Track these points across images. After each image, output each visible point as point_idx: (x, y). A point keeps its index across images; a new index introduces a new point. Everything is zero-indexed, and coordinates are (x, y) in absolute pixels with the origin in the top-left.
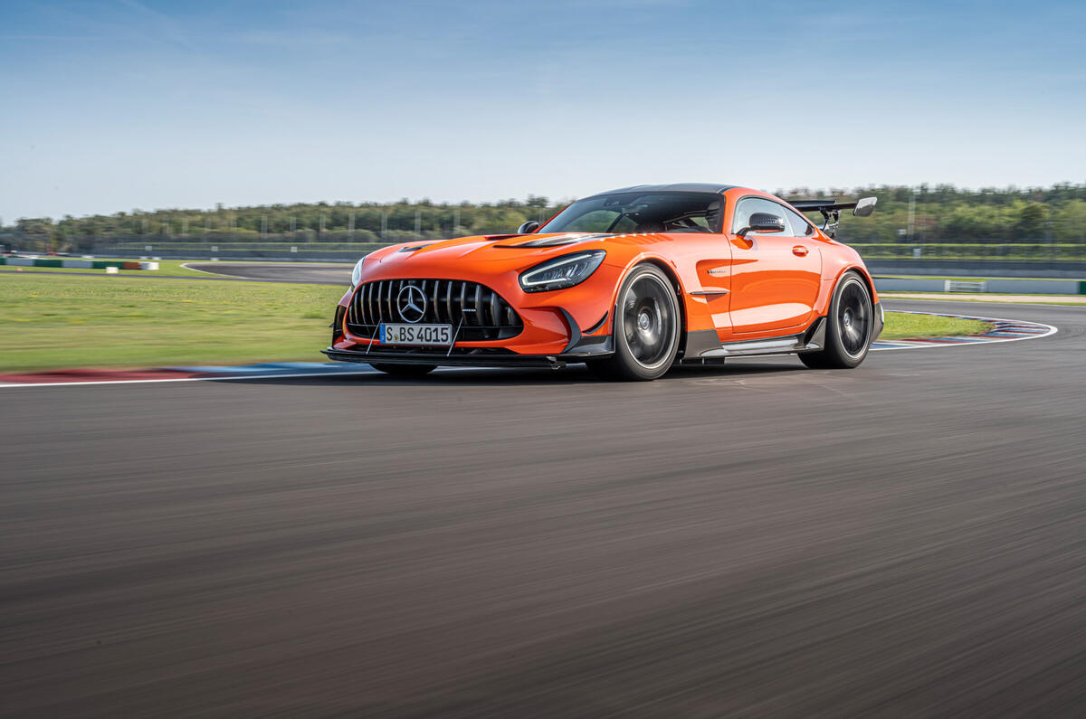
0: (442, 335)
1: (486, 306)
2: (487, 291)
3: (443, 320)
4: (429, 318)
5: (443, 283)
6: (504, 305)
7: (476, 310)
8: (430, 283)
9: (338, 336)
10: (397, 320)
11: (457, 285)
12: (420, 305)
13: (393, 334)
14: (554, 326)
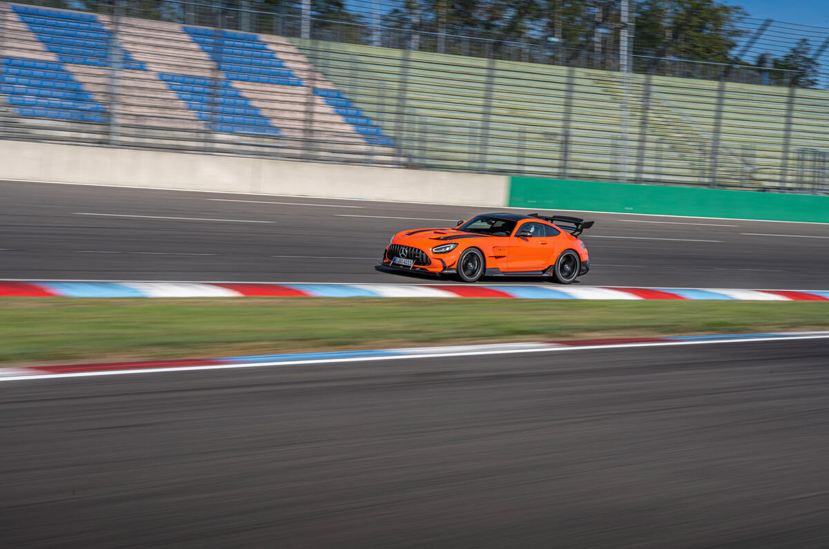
0: (410, 263)
1: (422, 256)
2: (423, 252)
3: (411, 259)
4: (408, 258)
5: (412, 248)
6: (427, 256)
7: (420, 257)
8: (409, 247)
9: (385, 258)
10: (399, 257)
11: (415, 249)
12: (405, 253)
13: (398, 260)
14: (439, 263)
